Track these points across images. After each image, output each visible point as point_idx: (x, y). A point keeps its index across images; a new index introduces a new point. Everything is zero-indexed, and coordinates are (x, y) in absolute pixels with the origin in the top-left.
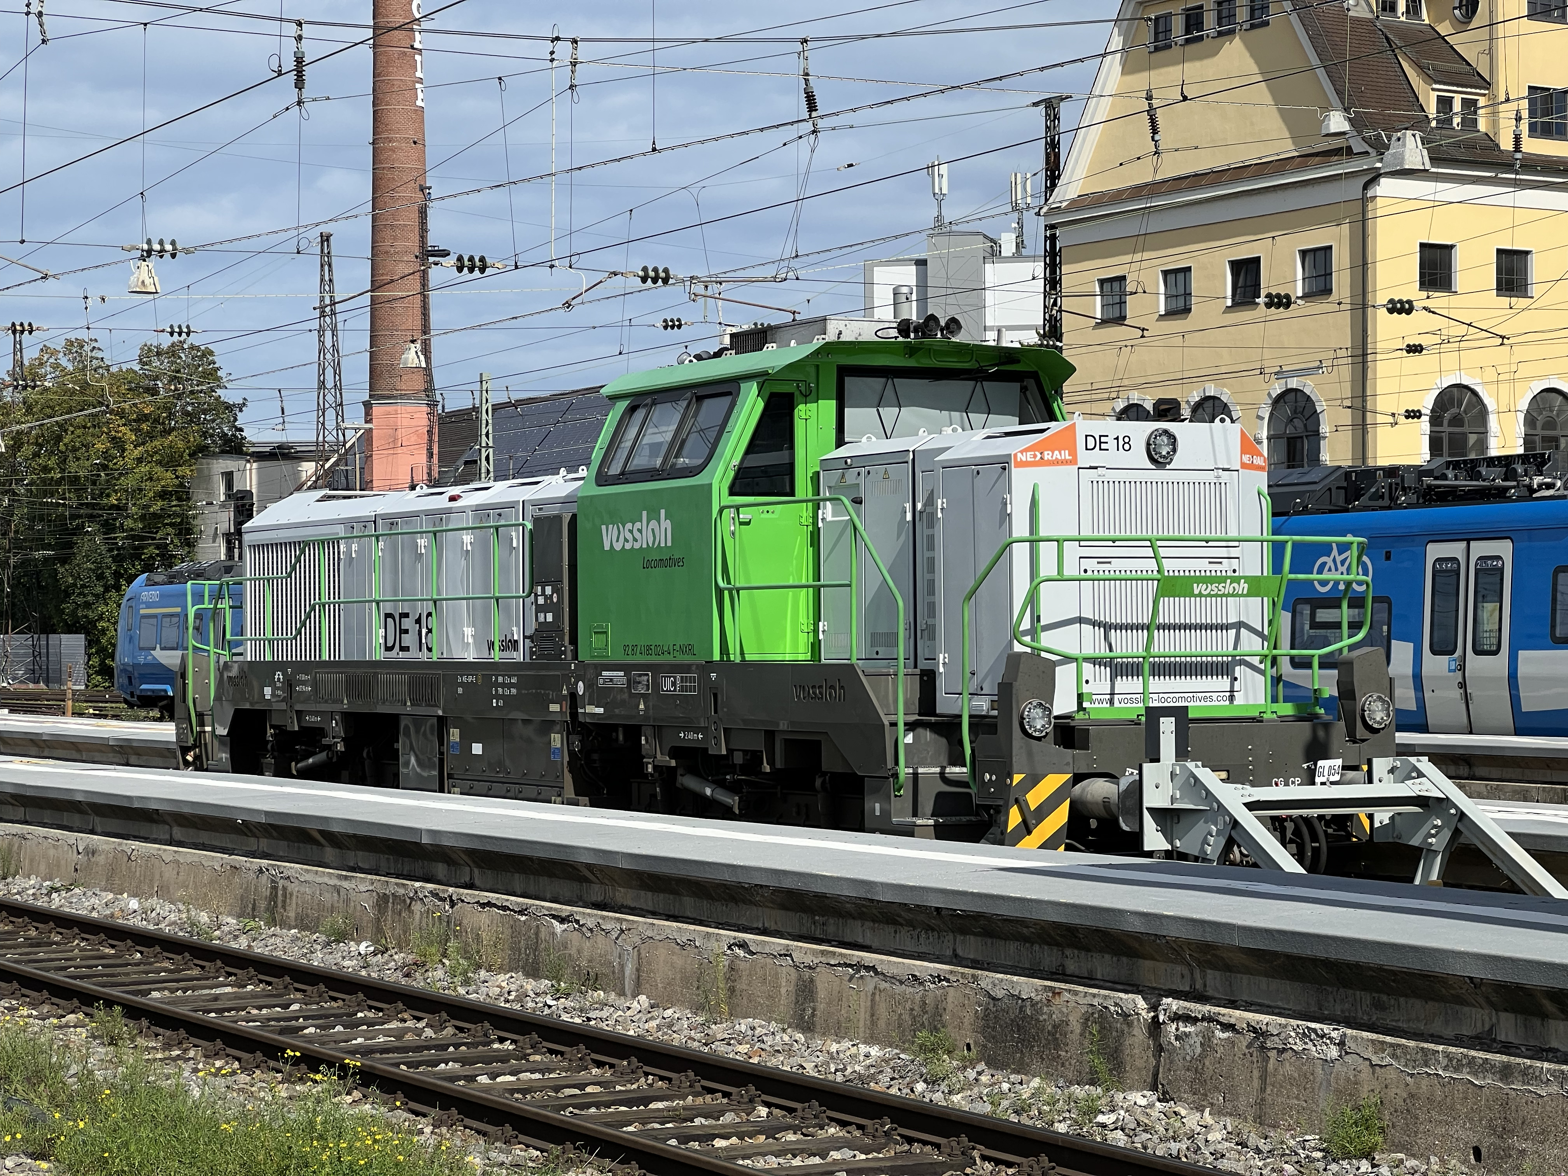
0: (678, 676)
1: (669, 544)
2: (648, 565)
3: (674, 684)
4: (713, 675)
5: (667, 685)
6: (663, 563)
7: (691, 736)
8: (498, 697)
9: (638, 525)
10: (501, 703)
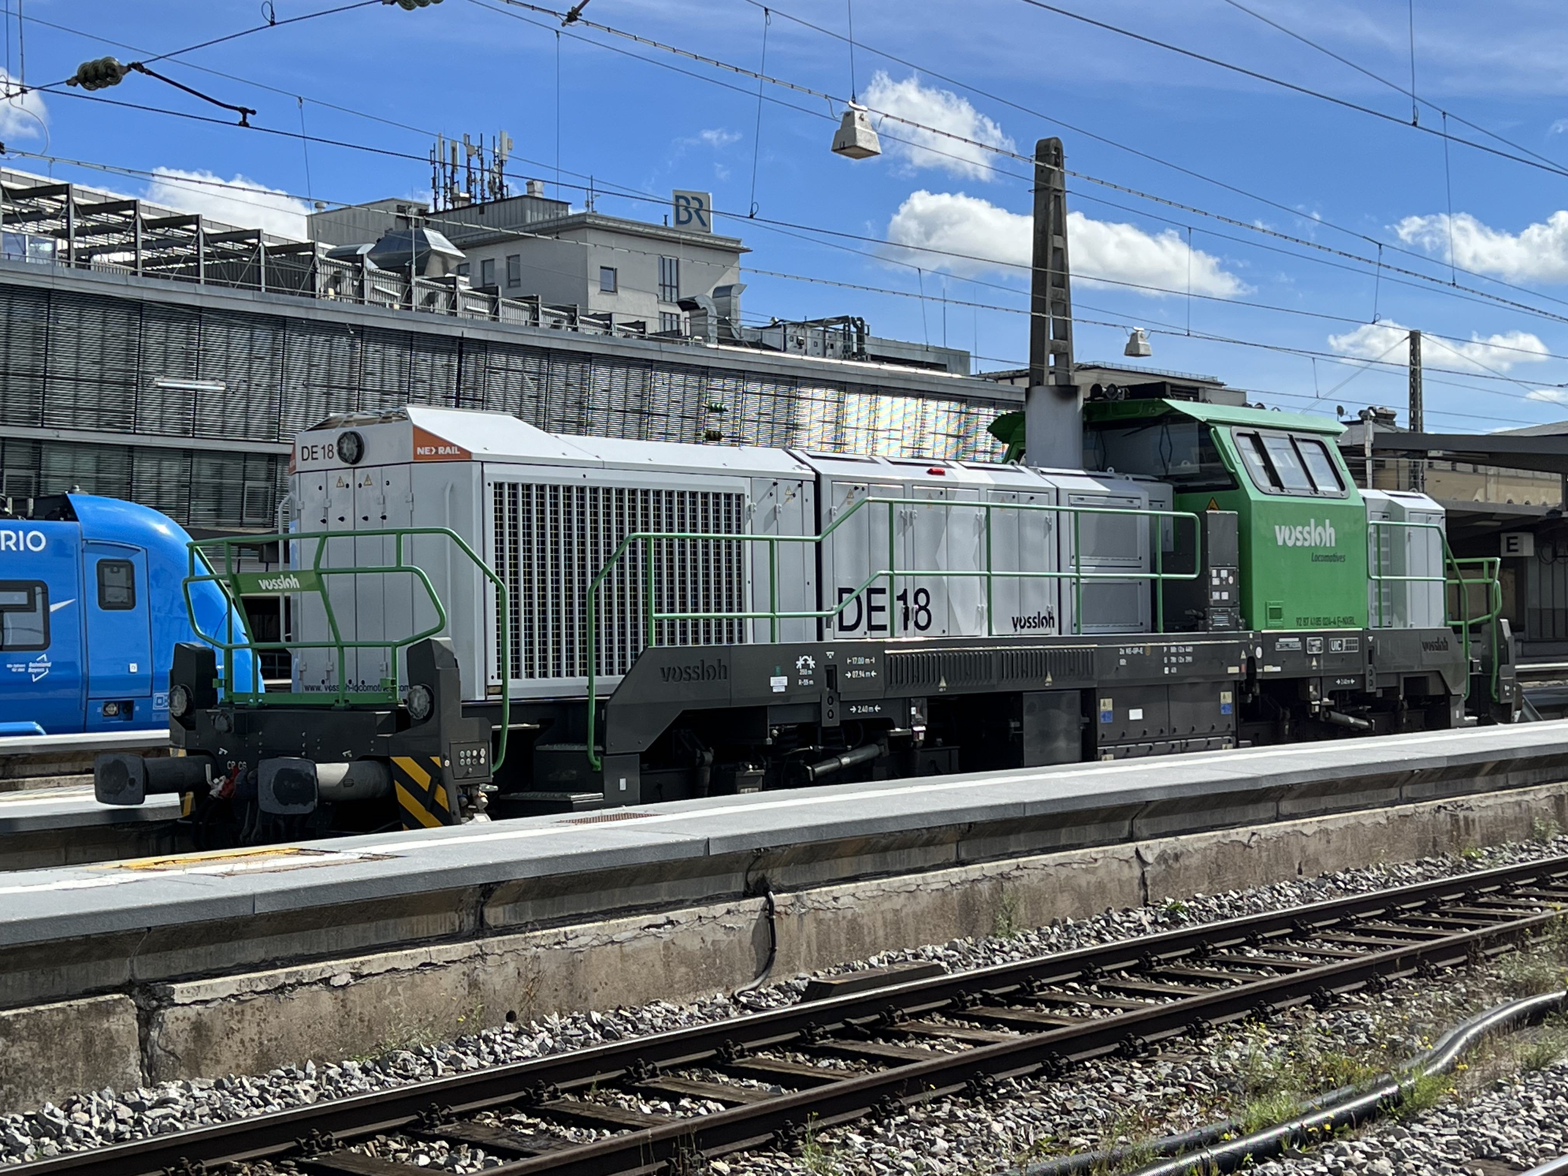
0: (1344, 640)
1: (1333, 545)
2: (1316, 559)
3: (1341, 645)
4: (1371, 638)
5: (1335, 646)
6: (1328, 558)
7: (1346, 682)
8: (1170, 665)
9: (1307, 528)
10: (1174, 670)
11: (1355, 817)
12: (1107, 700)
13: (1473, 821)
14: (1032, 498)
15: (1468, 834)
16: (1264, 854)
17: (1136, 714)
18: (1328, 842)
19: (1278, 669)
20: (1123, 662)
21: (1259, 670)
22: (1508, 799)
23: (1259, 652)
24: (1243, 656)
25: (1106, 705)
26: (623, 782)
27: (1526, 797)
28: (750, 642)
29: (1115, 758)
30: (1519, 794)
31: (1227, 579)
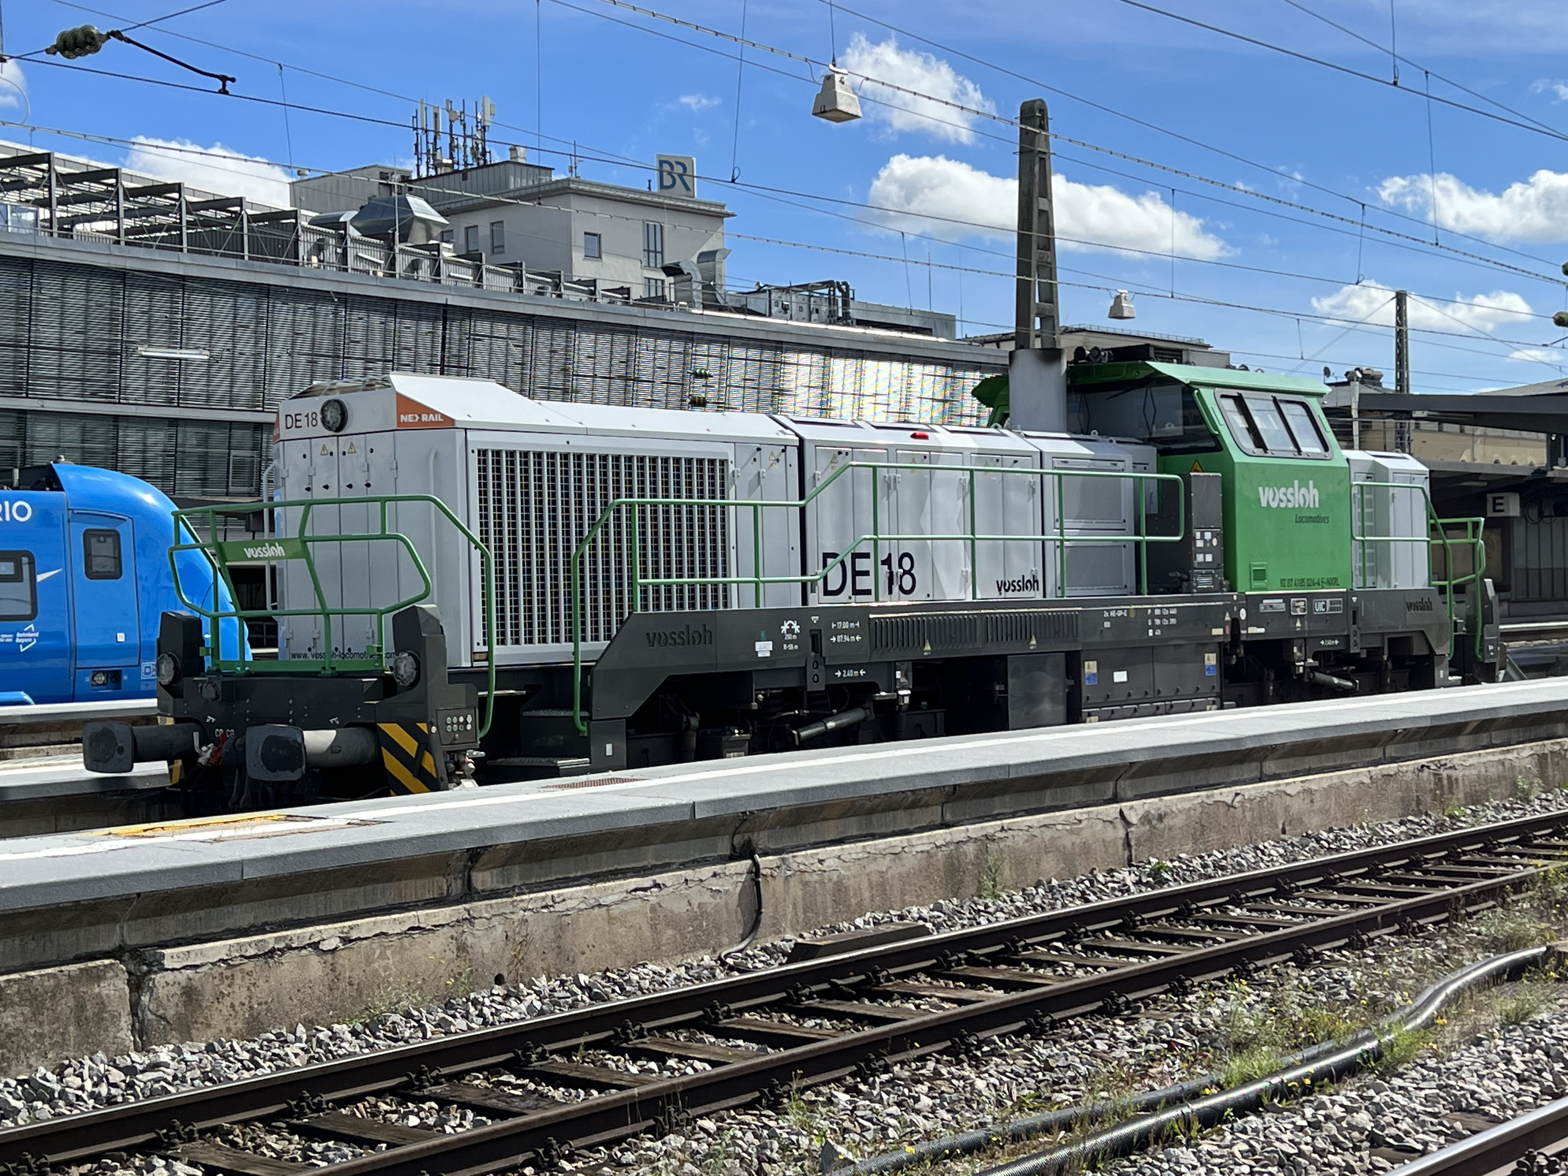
11: (1339, 777)
12: (1091, 663)
13: (1457, 780)
14: (1016, 462)
15: (1451, 792)
16: (1248, 814)
17: (1120, 677)
18: (1312, 801)
19: (1262, 630)
20: (1107, 625)
21: (1243, 632)
22: (1491, 758)
23: (1243, 614)
24: (1227, 618)
25: (1091, 667)
26: (609, 747)
27: (1509, 756)
28: (735, 607)
29: (1100, 720)
30: (1503, 752)
31: (1211, 540)
